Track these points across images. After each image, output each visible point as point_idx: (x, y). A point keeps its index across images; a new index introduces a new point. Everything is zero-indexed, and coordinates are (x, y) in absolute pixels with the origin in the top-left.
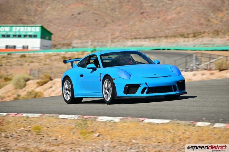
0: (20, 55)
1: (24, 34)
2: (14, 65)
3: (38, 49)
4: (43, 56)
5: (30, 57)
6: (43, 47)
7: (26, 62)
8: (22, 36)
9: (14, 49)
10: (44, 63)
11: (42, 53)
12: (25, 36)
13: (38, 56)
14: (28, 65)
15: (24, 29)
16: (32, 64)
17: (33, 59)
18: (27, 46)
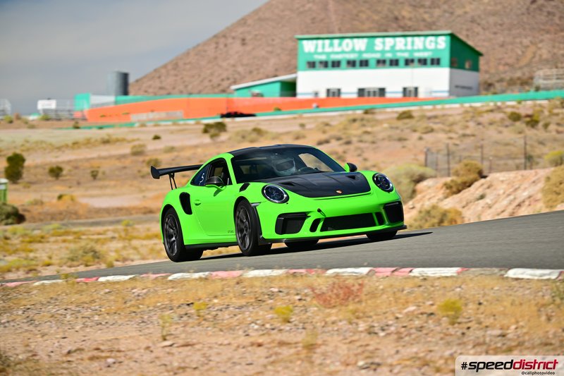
0: (396, 112)
1: (407, 55)
2: (383, 139)
3: (446, 94)
4: (459, 114)
5: (423, 117)
6: (458, 90)
7: (415, 131)
8: (402, 63)
9: (382, 98)
10: (461, 132)
11: (456, 107)
12: (408, 62)
13: (444, 116)
14: (420, 139)
15: (406, 45)
16: (428, 137)
17: (432, 122)
18: (416, 89)
